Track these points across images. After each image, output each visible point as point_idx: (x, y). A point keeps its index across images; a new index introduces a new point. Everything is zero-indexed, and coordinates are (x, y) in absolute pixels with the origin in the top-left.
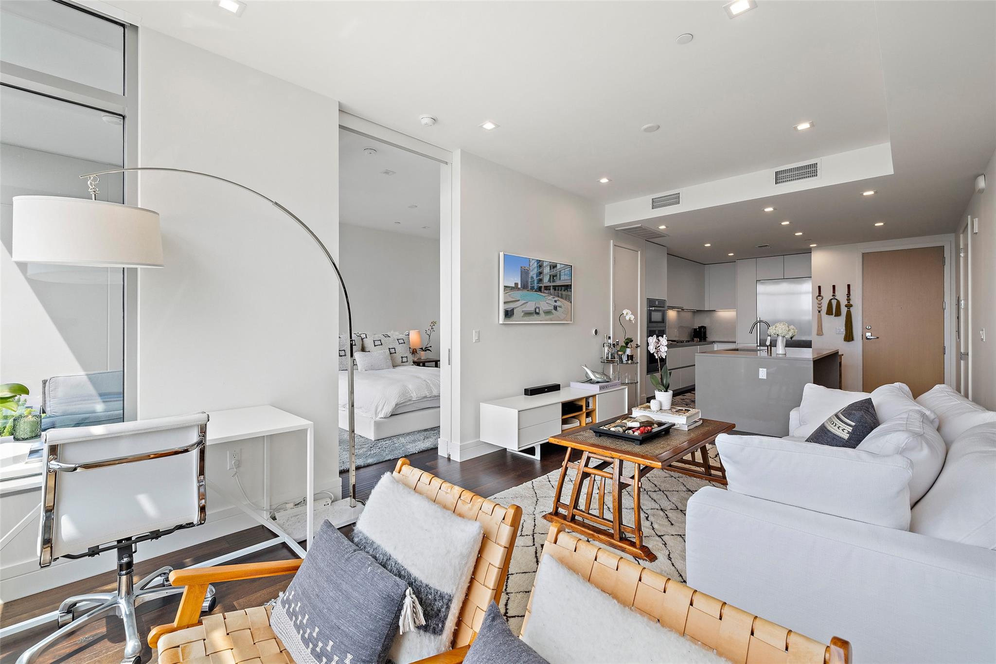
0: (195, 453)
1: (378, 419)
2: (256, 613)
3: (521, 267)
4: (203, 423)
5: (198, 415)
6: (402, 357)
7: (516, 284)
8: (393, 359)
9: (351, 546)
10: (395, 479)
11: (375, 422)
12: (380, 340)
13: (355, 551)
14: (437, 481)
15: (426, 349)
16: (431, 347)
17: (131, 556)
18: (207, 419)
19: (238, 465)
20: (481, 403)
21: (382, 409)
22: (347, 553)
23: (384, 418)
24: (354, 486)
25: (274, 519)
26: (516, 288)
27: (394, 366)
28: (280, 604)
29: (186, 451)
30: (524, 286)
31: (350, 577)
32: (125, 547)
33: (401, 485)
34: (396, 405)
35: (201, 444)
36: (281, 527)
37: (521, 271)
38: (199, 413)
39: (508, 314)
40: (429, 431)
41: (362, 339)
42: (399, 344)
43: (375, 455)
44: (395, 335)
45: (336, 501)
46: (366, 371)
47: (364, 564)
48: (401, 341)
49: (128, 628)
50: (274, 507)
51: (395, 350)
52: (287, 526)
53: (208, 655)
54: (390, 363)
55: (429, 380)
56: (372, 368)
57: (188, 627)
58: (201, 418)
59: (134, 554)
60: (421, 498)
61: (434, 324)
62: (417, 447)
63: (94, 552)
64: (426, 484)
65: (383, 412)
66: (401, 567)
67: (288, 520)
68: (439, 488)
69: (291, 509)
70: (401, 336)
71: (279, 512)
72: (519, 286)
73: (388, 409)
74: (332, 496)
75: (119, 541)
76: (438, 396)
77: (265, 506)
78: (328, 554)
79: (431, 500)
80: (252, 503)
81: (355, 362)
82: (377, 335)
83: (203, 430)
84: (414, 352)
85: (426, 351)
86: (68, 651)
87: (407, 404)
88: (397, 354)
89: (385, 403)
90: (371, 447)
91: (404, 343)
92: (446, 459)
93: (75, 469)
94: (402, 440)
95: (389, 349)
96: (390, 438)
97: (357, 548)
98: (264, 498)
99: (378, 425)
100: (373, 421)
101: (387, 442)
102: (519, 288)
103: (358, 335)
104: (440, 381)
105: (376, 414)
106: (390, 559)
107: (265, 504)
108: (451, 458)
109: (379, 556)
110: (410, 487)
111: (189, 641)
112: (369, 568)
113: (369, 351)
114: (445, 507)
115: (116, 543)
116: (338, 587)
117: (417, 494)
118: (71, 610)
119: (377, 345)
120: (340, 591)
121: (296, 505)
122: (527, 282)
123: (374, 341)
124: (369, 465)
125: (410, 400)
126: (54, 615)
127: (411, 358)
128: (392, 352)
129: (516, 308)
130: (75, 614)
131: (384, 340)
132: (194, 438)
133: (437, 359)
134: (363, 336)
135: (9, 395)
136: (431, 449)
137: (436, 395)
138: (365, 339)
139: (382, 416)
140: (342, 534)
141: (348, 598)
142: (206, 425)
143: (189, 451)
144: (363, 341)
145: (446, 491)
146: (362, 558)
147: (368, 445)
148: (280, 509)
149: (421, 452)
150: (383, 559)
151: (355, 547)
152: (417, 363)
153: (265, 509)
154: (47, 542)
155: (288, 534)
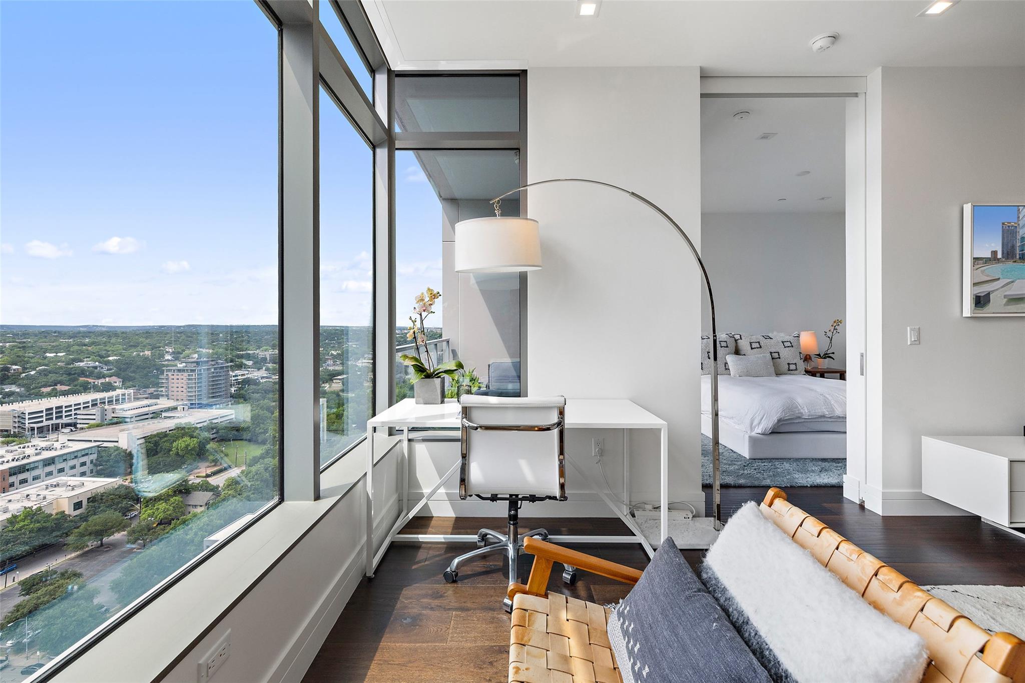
0: (556, 432)
1: (753, 434)
2: (595, 610)
3: (1003, 224)
4: (562, 405)
5: (557, 398)
6: (789, 364)
7: (994, 253)
8: (775, 366)
9: (695, 582)
10: (762, 513)
11: (750, 437)
12: (759, 342)
13: (699, 590)
14: (831, 536)
15: (826, 356)
16: (833, 353)
17: (517, 511)
18: (564, 402)
19: (602, 453)
20: (922, 437)
21: (759, 423)
22: (689, 588)
23: (762, 434)
24: (718, 506)
25: (633, 516)
26: (994, 258)
27: (778, 374)
28: (616, 613)
29: (548, 429)
30: (1008, 253)
31: (688, 623)
32: (514, 501)
33: (770, 525)
34: (779, 421)
35: (560, 424)
36: (639, 526)
37: (1003, 231)
38: (559, 396)
39: (980, 301)
40: (828, 462)
41: (736, 341)
42: (785, 347)
43: (749, 476)
44: (779, 336)
45: (699, 517)
46: (740, 376)
47: (710, 614)
48: (788, 344)
49: (511, 571)
50: (633, 504)
51: (779, 355)
52: (644, 527)
53: (548, 633)
54: (772, 370)
55: (829, 394)
56: (749, 374)
57: (537, 596)
58: (560, 401)
59: (519, 510)
60: (801, 553)
61: (838, 324)
62: (808, 479)
63: (494, 498)
64: (813, 535)
65: (761, 427)
66: (765, 644)
67: (646, 521)
68: (835, 547)
69: (650, 510)
70: (787, 338)
71: (638, 510)
72: (999, 256)
73: (767, 424)
74: (694, 510)
75: (511, 495)
76: (843, 417)
77: (625, 500)
78: (667, 580)
79: (820, 561)
80: (614, 494)
81: (727, 366)
82: (755, 336)
83: (561, 413)
84: (807, 358)
85: (824, 358)
86: (479, 569)
87: (795, 422)
88: (782, 359)
89: (762, 418)
90: (744, 466)
91: (792, 346)
92: (858, 506)
93: (477, 428)
94: (786, 465)
95: (771, 353)
96: (770, 460)
97: (703, 587)
98: (624, 492)
99: (754, 441)
100: (747, 437)
101: (765, 464)
102: (998, 260)
103: (731, 335)
104: (846, 398)
105: (752, 429)
106: (747, 623)
107: (625, 497)
108: (865, 507)
109: (732, 612)
110: (785, 531)
111: (536, 610)
112: (715, 624)
113: (744, 355)
114: (845, 581)
115: (508, 496)
116: (673, 630)
117: (794, 545)
118: (484, 537)
119: (754, 348)
120: (676, 635)
121: (655, 508)
122: (1013, 247)
123: (751, 343)
124: (740, 487)
125: (799, 418)
126: (474, 538)
127: (802, 365)
128: (775, 357)
129: (993, 291)
130: (487, 542)
131: (763, 342)
132: (555, 419)
133: (842, 369)
134: (737, 337)
135: (456, 368)
136: (830, 487)
137: (840, 416)
138: (739, 341)
139: (760, 432)
140: (686, 562)
141: (685, 650)
142: (564, 408)
143: (551, 430)
144: (736, 343)
145: (848, 556)
146: (706, 605)
147: (740, 463)
148: (639, 507)
149: (815, 487)
150: (738, 619)
151: (699, 585)
152: (812, 373)
153: (625, 503)
154: (463, 481)
155: (645, 537)
